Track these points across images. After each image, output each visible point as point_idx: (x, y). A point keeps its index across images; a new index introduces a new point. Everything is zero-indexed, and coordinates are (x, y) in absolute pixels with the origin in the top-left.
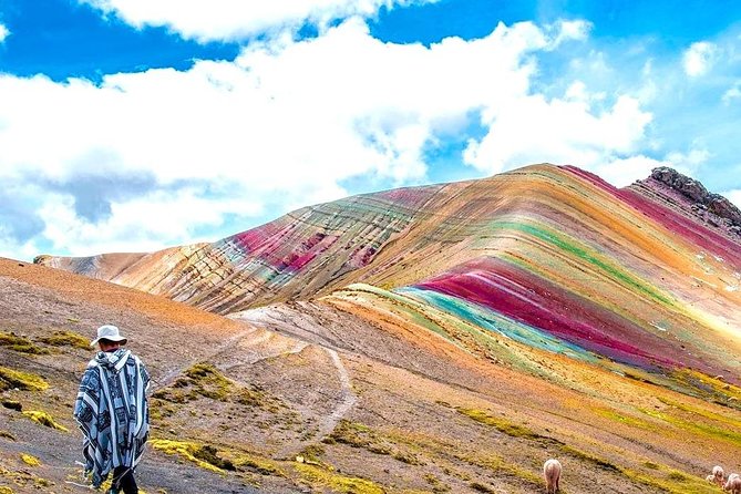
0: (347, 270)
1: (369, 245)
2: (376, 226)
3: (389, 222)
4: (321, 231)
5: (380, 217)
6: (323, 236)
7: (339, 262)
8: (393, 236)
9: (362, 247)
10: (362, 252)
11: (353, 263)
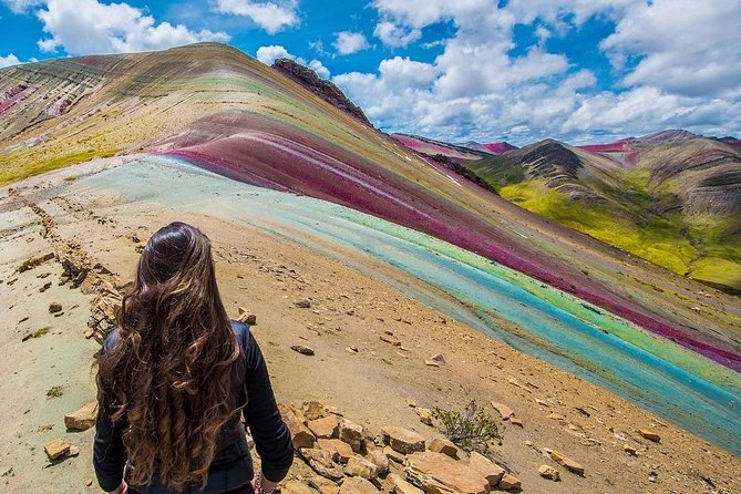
0: (44, 117)
1: (66, 97)
2: (71, 82)
3: (83, 79)
4: (23, 83)
5: (75, 74)
6: (24, 88)
7: (37, 110)
8: (87, 90)
9: (59, 98)
10: (59, 103)
11: (51, 112)
